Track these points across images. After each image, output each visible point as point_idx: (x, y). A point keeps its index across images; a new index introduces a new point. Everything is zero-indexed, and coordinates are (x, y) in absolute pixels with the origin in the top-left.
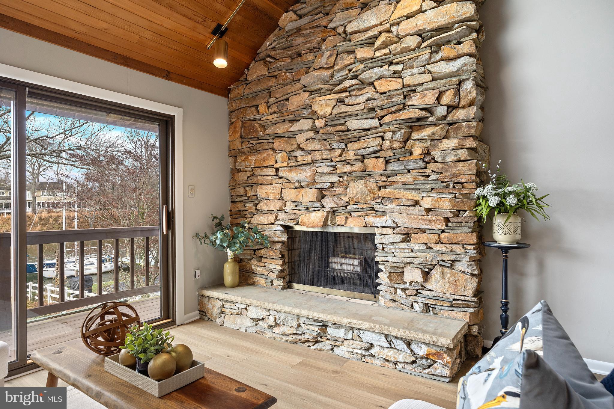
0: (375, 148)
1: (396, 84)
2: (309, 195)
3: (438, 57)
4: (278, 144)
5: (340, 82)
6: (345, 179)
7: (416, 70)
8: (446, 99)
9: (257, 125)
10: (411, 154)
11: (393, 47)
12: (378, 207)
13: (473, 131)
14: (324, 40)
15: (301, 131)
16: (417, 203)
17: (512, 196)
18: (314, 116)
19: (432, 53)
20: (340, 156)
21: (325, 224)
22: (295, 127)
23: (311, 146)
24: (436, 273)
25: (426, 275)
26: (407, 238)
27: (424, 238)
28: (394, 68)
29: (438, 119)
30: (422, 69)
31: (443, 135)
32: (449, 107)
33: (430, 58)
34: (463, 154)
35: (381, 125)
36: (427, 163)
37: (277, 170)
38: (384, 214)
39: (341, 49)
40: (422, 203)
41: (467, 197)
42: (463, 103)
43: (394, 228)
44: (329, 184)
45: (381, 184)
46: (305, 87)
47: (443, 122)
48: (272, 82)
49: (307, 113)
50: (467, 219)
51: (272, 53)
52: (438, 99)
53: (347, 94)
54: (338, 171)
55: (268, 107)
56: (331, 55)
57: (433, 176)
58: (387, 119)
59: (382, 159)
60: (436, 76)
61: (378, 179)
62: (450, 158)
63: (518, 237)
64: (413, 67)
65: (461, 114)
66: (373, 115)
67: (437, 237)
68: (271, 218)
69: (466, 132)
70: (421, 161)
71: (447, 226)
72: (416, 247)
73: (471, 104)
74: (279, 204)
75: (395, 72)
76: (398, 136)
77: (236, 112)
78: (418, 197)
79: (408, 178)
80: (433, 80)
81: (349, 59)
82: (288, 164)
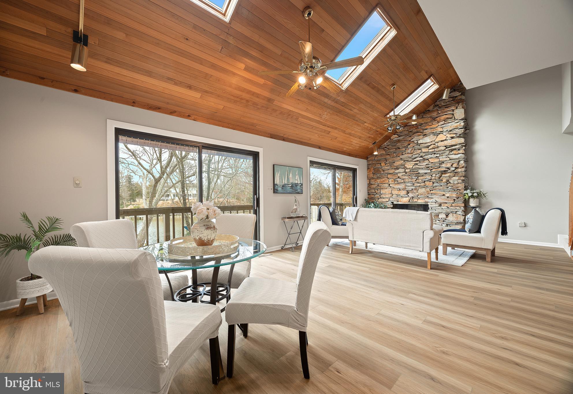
0: (429, 179)
1: (437, 160)
2: (403, 193)
3: (452, 153)
4: (389, 176)
5: (415, 158)
6: (417, 188)
7: (443, 157)
8: (454, 165)
9: (381, 170)
10: (442, 181)
11: (436, 149)
12: (430, 196)
13: (463, 175)
14: (409, 144)
15: (399, 173)
16: (444, 195)
17: (476, 193)
18: (405, 168)
19: (449, 152)
20: (416, 181)
21: (409, 201)
22: (397, 171)
23: (404, 177)
24: (450, 215)
25: (447, 216)
26: (440, 205)
27: (446, 205)
28: (436, 155)
29: (452, 171)
30: (446, 157)
31: (453, 176)
32: (455, 168)
33: (449, 153)
34: (460, 181)
35: (431, 172)
36: (448, 183)
37: (389, 184)
38: (432, 198)
39: (416, 148)
40: (445, 195)
41: (461, 193)
42: (460, 167)
43: (435, 202)
44: (411, 189)
45: (431, 189)
46: (401, 159)
47: (453, 172)
48: (388, 157)
49: (402, 167)
50: (461, 199)
51: (388, 147)
52: (452, 165)
53: (419, 162)
54: (415, 185)
55: (386, 164)
56: (412, 150)
57: (450, 187)
58: (433, 170)
59: (432, 182)
60: (451, 159)
61: (430, 188)
62: (456, 182)
63: (478, 204)
64: (443, 156)
65: (459, 170)
66: (428, 169)
67: (451, 205)
68: (387, 200)
69: (461, 175)
70: (446, 183)
71: (454, 201)
72: (444, 208)
73: (463, 167)
74: (390, 195)
75: (436, 157)
76: (437, 175)
77: (371, 165)
78: (445, 193)
79: (441, 188)
80: (450, 160)
81: (420, 151)
82: (394, 183)
